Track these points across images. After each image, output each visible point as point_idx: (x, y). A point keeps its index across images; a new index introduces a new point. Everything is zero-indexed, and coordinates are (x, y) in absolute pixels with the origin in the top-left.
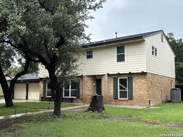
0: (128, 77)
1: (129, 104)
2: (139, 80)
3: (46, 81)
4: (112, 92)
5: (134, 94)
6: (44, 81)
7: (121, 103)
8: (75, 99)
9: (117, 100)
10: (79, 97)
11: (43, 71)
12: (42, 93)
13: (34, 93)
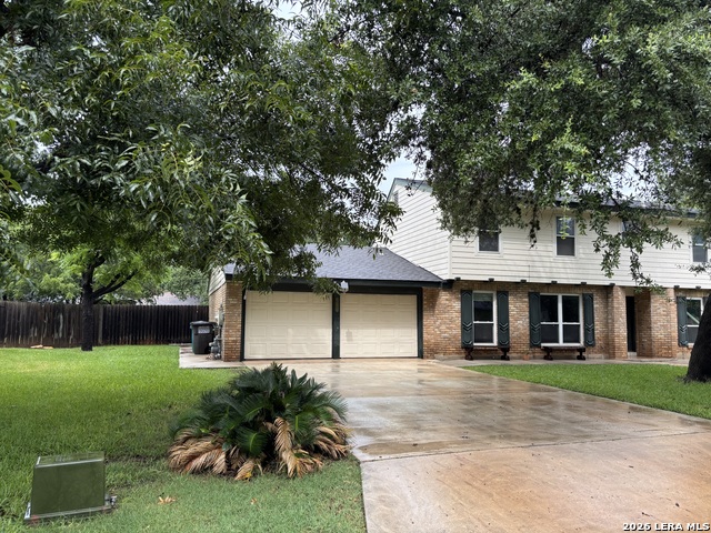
0: (703, 298)
3: (471, 292)
6: (463, 292)
9: (685, 349)
10: (593, 345)
11: (473, 255)
12: (454, 332)
13: (372, 331)
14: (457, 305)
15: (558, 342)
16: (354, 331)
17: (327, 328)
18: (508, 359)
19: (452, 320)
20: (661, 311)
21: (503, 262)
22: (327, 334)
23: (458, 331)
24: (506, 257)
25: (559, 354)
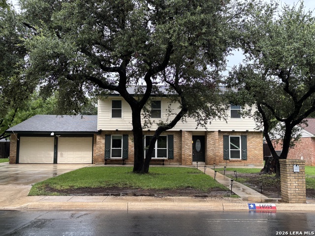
0: (241, 136)
1: (243, 164)
2: (254, 139)
3: (110, 135)
4: (221, 152)
5: (248, 154)
6: (106, 135)
7: (233, 164)
8: (166, 160)
9: (228, 161)
10: (173, 158)
11: (109, 120)
12: (102, 153)
13: (72, 153)
14: (103, 141)
15: (155, 157)
16: (64, 153)
17: (52, 151)
18: (125, 164)
19: (100, 148)
20: (211, 142)
21: (124, 122)
22: (52, 154)
23: (103, 152)
24: (126, 120)
25: (154, 162)
